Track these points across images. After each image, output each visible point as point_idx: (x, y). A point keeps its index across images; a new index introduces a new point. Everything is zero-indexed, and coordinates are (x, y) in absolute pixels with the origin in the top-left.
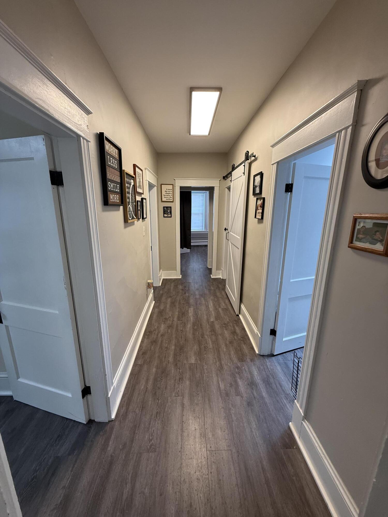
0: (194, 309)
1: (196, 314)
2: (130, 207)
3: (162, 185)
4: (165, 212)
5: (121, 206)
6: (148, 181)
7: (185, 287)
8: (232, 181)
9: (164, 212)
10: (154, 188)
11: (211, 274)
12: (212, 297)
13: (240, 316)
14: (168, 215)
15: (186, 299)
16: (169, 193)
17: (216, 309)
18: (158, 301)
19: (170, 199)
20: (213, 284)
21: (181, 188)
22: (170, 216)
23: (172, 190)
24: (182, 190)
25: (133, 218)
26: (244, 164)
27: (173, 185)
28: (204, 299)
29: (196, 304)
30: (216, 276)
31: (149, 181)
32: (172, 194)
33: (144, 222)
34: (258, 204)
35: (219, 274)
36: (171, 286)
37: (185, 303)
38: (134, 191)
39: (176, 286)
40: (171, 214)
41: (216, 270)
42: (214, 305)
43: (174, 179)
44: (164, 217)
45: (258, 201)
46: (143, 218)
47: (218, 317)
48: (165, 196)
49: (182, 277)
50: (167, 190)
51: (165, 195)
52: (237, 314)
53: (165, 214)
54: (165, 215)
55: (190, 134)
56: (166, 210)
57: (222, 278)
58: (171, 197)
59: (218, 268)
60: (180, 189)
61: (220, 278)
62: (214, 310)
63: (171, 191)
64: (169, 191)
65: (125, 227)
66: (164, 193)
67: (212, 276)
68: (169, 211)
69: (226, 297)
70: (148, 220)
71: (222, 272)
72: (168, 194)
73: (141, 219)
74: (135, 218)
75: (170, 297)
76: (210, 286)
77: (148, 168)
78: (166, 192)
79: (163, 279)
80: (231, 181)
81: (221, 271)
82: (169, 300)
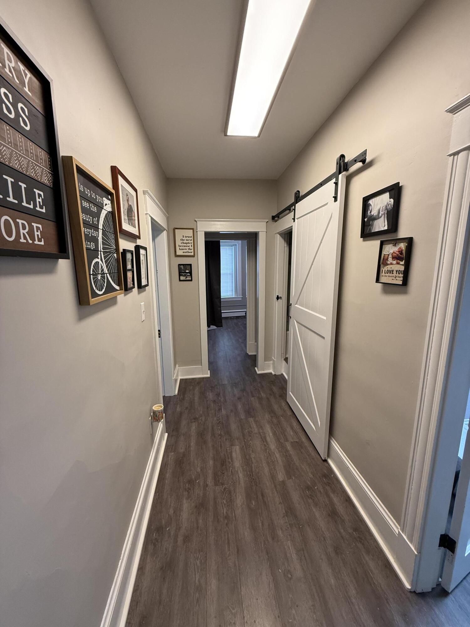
0: (242, 449)
1: (247, 461)
2: (100, 262)
3: (176, 230)
4: (181, 273)
5: (60, 261)
6: (150, 216)
7: (218, 395)
8: (296, 220)
9: (179, 273)
10: (162, 233)
11: (256, 367)
12: (267, 416)
13: (330, 461)
14: (187, 277)
15: (223, 423)
16: (187, 242)
17: (281, 446)
18: (173, 430)
19: (189, 252)
20: (262, 387)
21: (207, 234)
22: (190, 279)
23: (192, 237)
24: (207, 240)
25: (110, 289)
26: (334, 180)
27: (193, 229)
28: (256, 422)
29: (244, 435)
30: (264, 370)
31: (152, 216)
32: (192, 244)
33: (143, 294)
34: (384, 253)
35: (269, 366)
36: (194, 394)
37: (222, 433)
38: (112, 227)
39: (203, 394)
40: (191, 275)
41: (265, 361)
42: (274, 434)
43: (195, 221)
44: (180, 280)
45: (384, 246)
46: (140, 286)
47: (290, 469)
48: (181, 248)
49: (210, 375)
50: (184, 237)
51: (180, 246)
52: (323, 459)
53: (182, 275)
54: (182, 278)
55: (226, 135)
56: (183, 270)
57: (273, 373)
58: (191, 249)
59: (267, 358)
60: (205, 238)
61: (271, 373)
62: (278, 449)
63: (190, 239)
64: (187, 238)
65: (81, 317)
66: (178, 242)
67: (258, 371)
68: (187, 271)
69: (291, 414)
70: (152, 289)
71: (274, 364)
72: (185, 245)
73: (135, 290)
74: (117, 288)
75: (196, 419)
76: (259, 390)
77: (149, 192)
78: (182, 242)
79: (181, 380)
80: (294, 219)
81: (272, 362)
82: (194, 426)
